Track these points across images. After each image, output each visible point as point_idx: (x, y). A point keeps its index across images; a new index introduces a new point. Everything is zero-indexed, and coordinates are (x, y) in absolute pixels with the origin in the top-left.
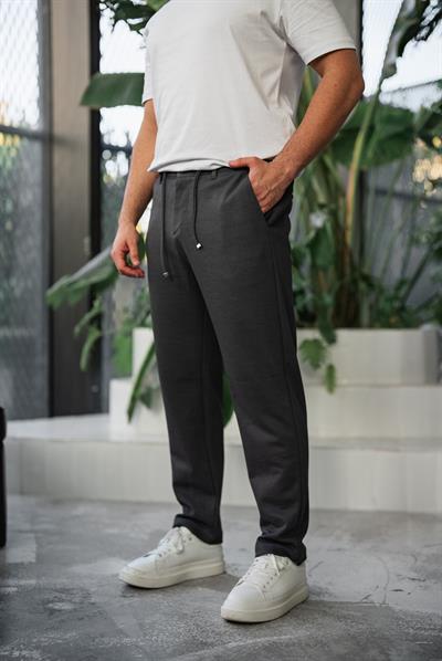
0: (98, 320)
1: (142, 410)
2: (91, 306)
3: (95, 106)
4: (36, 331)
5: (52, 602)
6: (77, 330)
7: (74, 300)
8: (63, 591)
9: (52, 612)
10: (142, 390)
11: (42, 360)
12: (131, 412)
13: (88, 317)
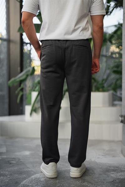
0: (22, 90)
1: (34, 114)
2: (20, 86)
3: (22, 32)
4: (5, 93)
5: (10, 161)
6: (17, 92)
7: (16, 84)
8: (13, 158)
9: (11, 163)
10: (34, 108)
11: (7, 100)
12: (31, 114)
13: (19, 89)
